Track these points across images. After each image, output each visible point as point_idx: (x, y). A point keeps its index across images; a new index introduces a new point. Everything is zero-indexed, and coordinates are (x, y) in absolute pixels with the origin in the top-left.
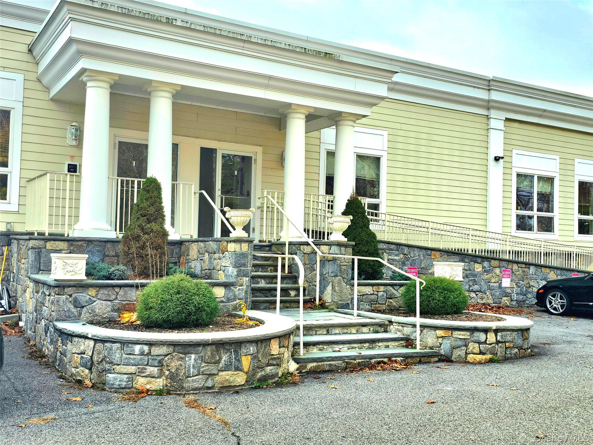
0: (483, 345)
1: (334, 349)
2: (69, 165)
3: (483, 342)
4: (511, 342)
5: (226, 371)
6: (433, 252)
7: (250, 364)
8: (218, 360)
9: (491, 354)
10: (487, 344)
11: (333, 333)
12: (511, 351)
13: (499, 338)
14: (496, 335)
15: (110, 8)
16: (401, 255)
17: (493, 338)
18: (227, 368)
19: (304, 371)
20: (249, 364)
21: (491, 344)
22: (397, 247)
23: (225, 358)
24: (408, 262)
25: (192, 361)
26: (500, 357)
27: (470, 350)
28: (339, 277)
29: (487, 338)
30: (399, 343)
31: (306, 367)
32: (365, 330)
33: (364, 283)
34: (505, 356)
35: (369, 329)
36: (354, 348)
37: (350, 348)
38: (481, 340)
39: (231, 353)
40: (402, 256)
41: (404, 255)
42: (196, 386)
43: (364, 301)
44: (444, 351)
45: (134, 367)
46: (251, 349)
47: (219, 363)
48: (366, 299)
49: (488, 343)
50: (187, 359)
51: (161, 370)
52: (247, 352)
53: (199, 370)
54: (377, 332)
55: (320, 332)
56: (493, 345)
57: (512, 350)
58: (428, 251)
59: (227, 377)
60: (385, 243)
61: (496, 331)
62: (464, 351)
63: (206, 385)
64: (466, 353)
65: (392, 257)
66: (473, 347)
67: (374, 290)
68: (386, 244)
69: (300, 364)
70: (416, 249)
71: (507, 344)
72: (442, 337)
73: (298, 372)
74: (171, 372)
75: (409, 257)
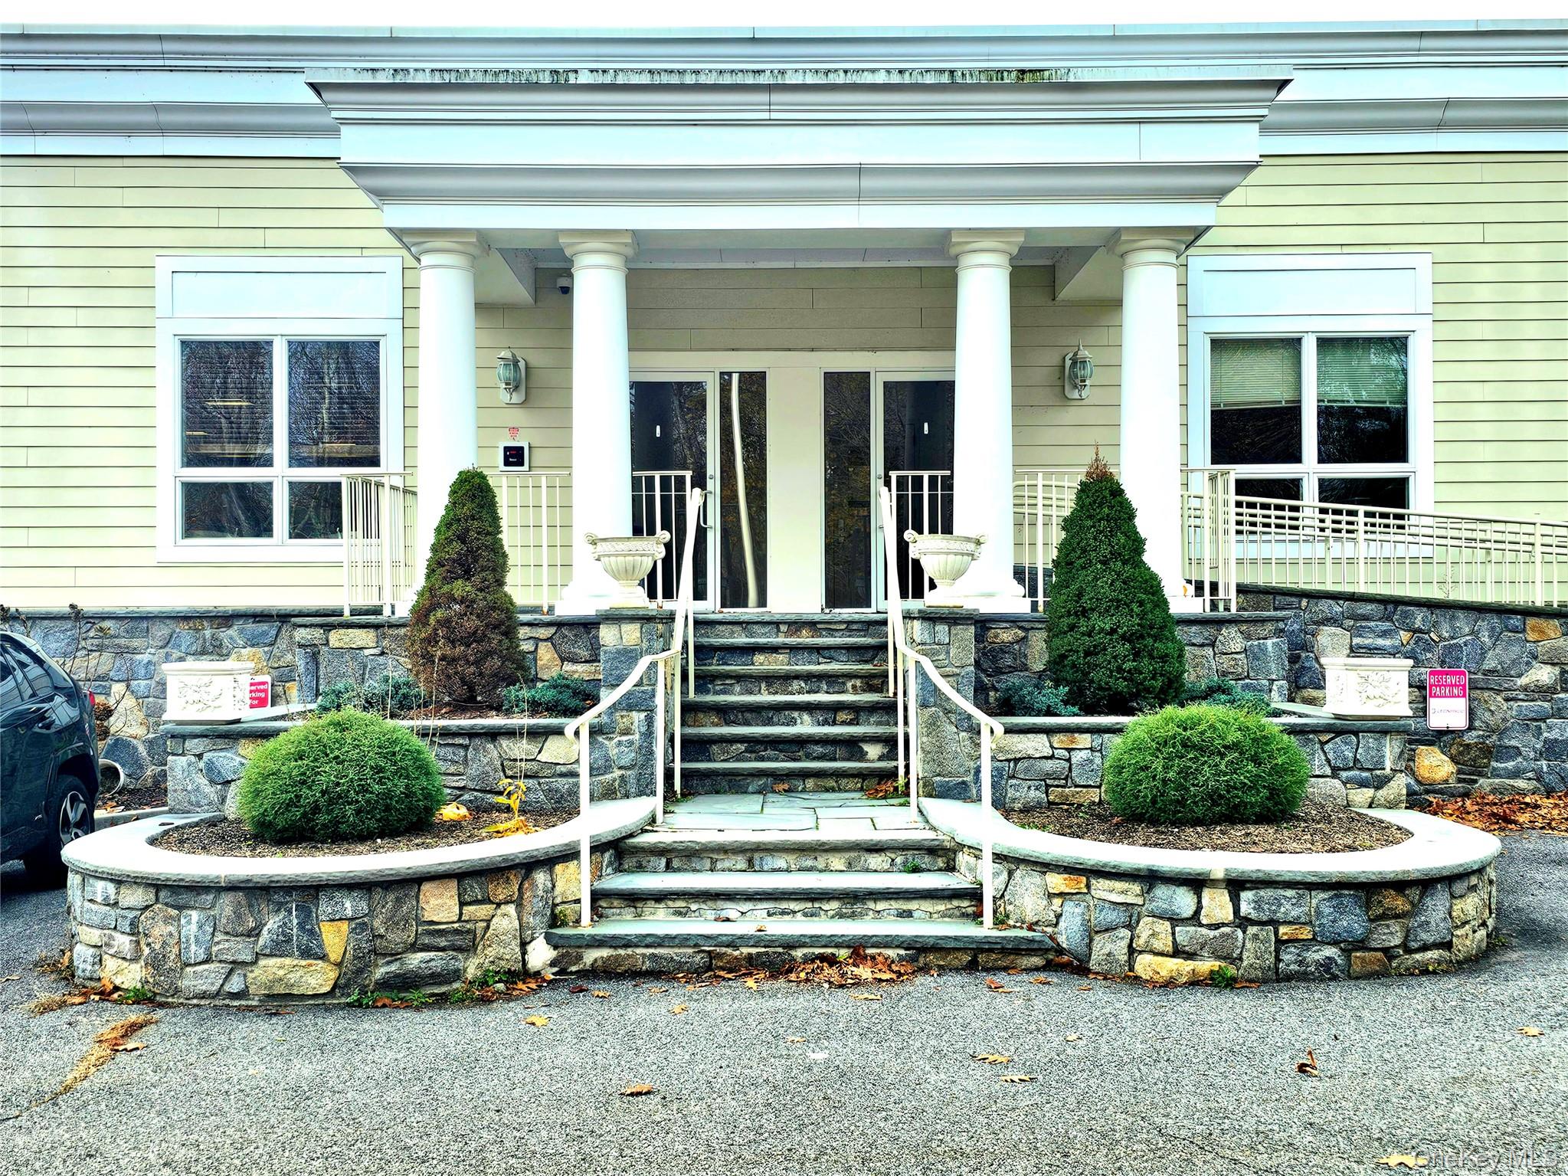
0: (1188, 928)
1: (724, 914)
2: (506, 449)
3: (1187, 919)
4: (1303, 924)
5: (276, 955)
6: (1531, 621)
7: (348, 943)
8: (254, 929)
9: (1218, 958)
10: (1201, 925)
11: (766, 868)
12: (1306, 954)
13: (1245, 909)
14: (1235, 900)
15: (414, 78)
16: (1402, 632)
17: (1222, 907)
18: (279, 949)
19: (574, 969)
20: (343, 944)
21: (1219, 928)
22: (1386, 609)
23: (273, 923)
24: (1429, 655)
25: (194, 927)
26: (1256, 969)
27: (1141, 941)
28: (933, 709)
29: (1199, 907)
30: (949, 906)
31: (579, 958)
32: (875, 861)
33: (1017, 725)
34: (1277, 969)
35: (893, 860)
36: (789, 914)
37: (774, 914)
38: (1178, 911)
39: (290, 913)
40: (1404, 636)
41: (1415, 631)
42: (204, 988)
43: (1022, 776)
44: (1068, 939)
45: (98, 932)
46: (348, 904)
47: (258, 935)
48: (1027, 770)
49: (1204, 921)
50: (183, 921)
51: (138, 943)
52: (334, 912)
53: (208, 950)
54: (916, 870)
55: (727, 864)
56: (1223, 930)
57: (1308, 950)
58: (1509, 618)
59: (281, 973)
60: (1341, 599)
61: (1236, 885)
62: (1125, 943)
63: (227, 988)
64: (1132, 951)
65: (1367, 642)
66: (1154, 932)
67: (1056, 745)
68: (1341, 602)
69: (560, 950)
70: (1460, 614)
71: (1282, 930)
72: (1061, 895)
73: (555, 969)
74: (153, 950)
75: (1435, 638)
